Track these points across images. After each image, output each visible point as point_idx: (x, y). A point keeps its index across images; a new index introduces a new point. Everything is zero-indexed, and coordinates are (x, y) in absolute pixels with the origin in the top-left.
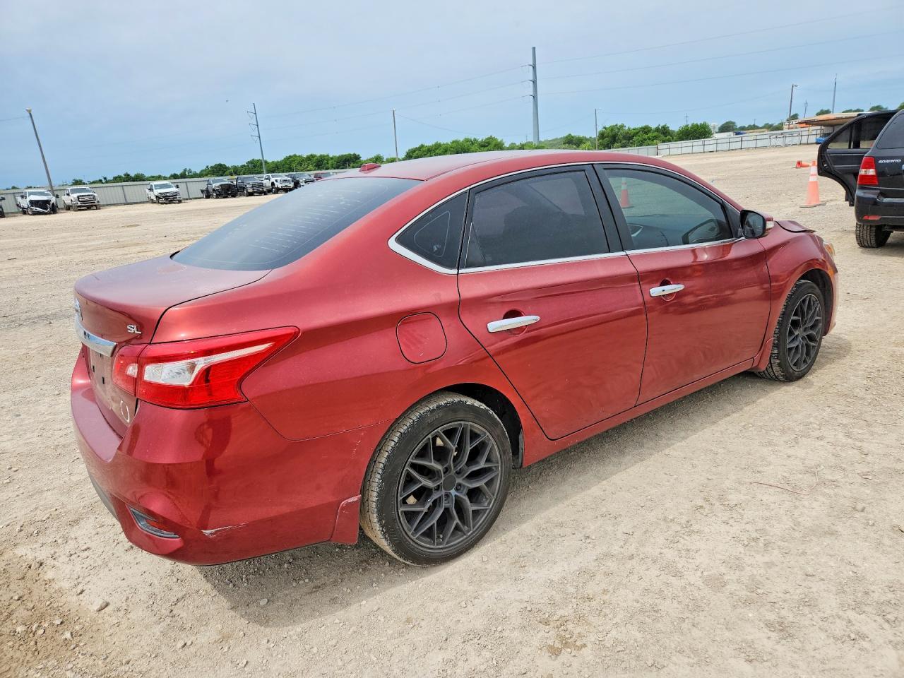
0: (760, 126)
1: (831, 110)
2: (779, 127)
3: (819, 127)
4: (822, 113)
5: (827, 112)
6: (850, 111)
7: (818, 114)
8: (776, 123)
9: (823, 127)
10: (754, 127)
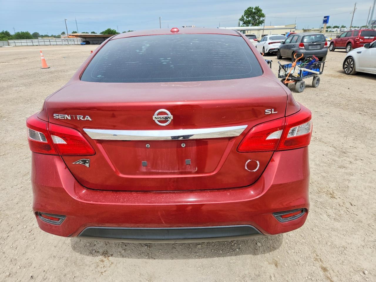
0: (50, 36)
1: (77, 32)
2: (59, 37)
3: (80, 38)
4: (74, 32)
5: (76, 32)
6: (84, 33)
7: (73, 33)
8: (57, 35)
9: (82, 38)
10: (47, 36)
